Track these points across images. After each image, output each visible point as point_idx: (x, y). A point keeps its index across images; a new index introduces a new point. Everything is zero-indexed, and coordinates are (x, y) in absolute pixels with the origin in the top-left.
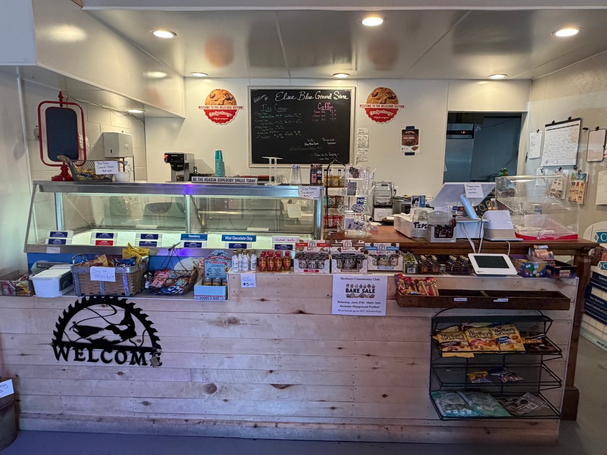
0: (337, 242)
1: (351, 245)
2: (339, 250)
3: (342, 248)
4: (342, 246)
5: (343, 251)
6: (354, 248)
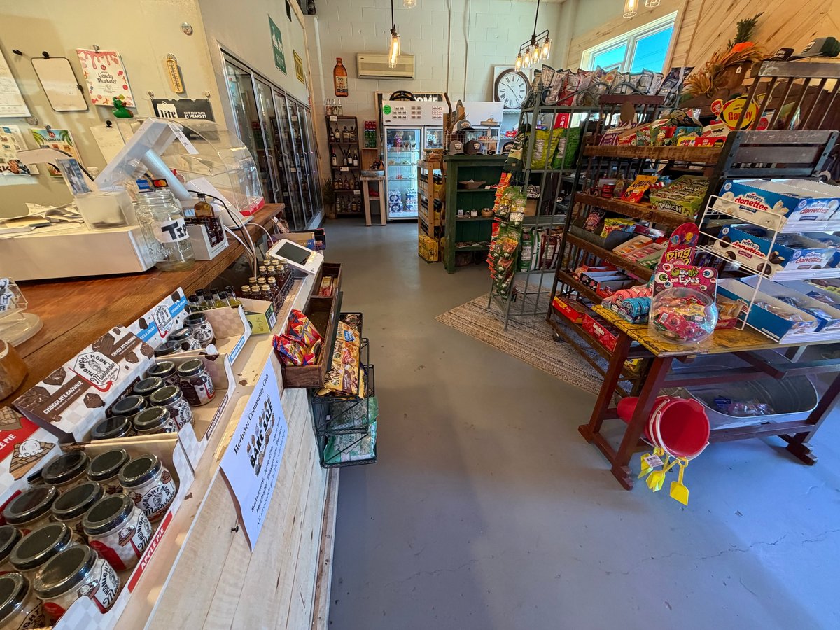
0: (52, 389)
1: (110, 361)
2: (93, 402)
3: (92, 390)
4: (87, 384)
5: (109, 398)
6: (123, 363)
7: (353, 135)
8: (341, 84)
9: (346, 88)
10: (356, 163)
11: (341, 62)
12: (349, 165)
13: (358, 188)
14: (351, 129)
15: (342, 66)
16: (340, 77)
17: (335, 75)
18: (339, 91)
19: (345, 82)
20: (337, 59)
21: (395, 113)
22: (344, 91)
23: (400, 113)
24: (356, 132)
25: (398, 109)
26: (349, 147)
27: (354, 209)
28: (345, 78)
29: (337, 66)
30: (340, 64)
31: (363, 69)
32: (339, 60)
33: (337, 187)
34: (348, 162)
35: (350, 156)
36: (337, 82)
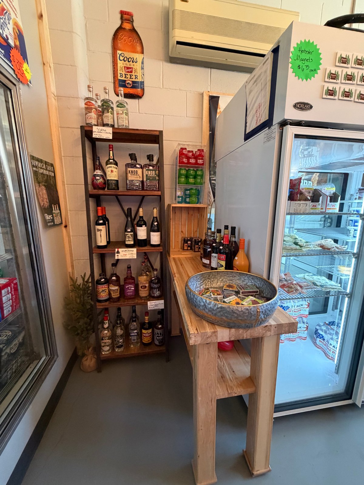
7: (152, 174)
8: (129, 70)
9: (139, 79)
10: (155, 238)
11: (131, 21)
12: (138, 243)
13: (157, 293)
14: (147, 162)
15: (134, 30)
16: (128, 55)
17: (115, 48)
18: (123, 84)
19: (137, 66)
20: (122, 13)
21: (333, 76)
22: (135, 85)
23: (350, 78)
24: (159, 167)
25: (344, 61)
26: (142, 200)
27: (146, 340)
28: (138, 57)
29: (120, 29)
30: (127, 26)
31: (184, 27)
32: (126, 17)
33: (103, 296)
34: (135, 235)
35: (141, 222)
36: (120, 64)
